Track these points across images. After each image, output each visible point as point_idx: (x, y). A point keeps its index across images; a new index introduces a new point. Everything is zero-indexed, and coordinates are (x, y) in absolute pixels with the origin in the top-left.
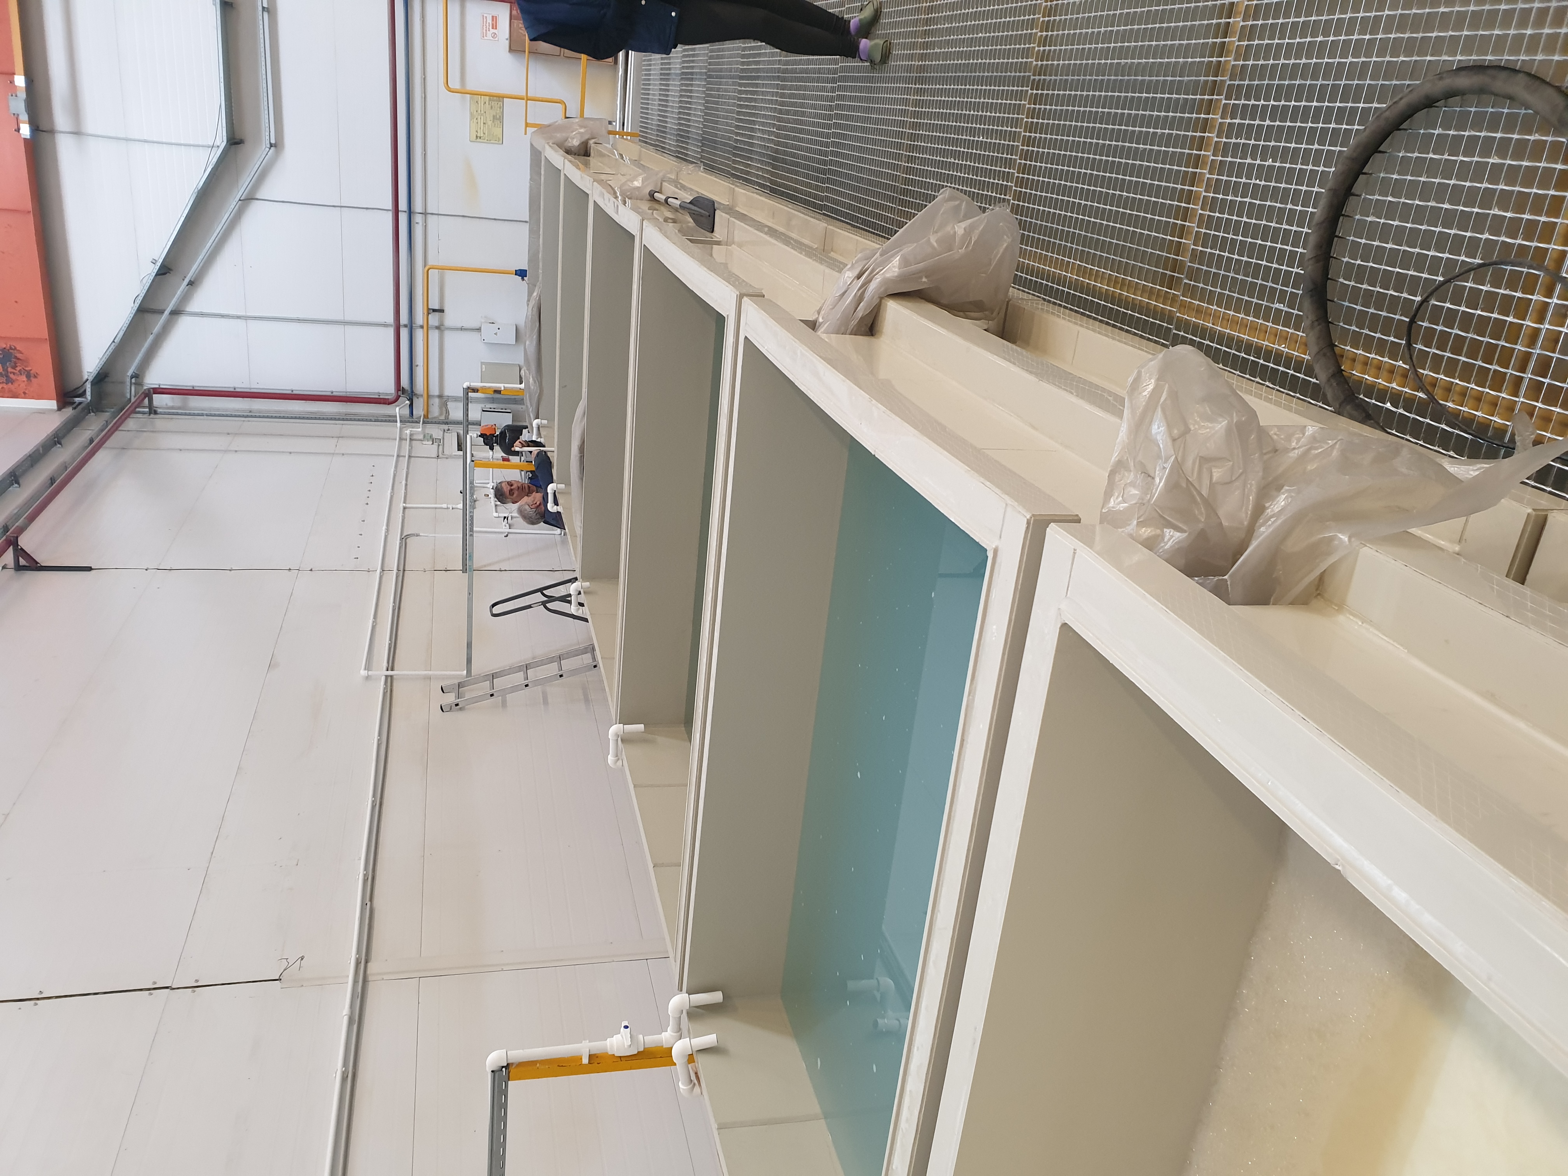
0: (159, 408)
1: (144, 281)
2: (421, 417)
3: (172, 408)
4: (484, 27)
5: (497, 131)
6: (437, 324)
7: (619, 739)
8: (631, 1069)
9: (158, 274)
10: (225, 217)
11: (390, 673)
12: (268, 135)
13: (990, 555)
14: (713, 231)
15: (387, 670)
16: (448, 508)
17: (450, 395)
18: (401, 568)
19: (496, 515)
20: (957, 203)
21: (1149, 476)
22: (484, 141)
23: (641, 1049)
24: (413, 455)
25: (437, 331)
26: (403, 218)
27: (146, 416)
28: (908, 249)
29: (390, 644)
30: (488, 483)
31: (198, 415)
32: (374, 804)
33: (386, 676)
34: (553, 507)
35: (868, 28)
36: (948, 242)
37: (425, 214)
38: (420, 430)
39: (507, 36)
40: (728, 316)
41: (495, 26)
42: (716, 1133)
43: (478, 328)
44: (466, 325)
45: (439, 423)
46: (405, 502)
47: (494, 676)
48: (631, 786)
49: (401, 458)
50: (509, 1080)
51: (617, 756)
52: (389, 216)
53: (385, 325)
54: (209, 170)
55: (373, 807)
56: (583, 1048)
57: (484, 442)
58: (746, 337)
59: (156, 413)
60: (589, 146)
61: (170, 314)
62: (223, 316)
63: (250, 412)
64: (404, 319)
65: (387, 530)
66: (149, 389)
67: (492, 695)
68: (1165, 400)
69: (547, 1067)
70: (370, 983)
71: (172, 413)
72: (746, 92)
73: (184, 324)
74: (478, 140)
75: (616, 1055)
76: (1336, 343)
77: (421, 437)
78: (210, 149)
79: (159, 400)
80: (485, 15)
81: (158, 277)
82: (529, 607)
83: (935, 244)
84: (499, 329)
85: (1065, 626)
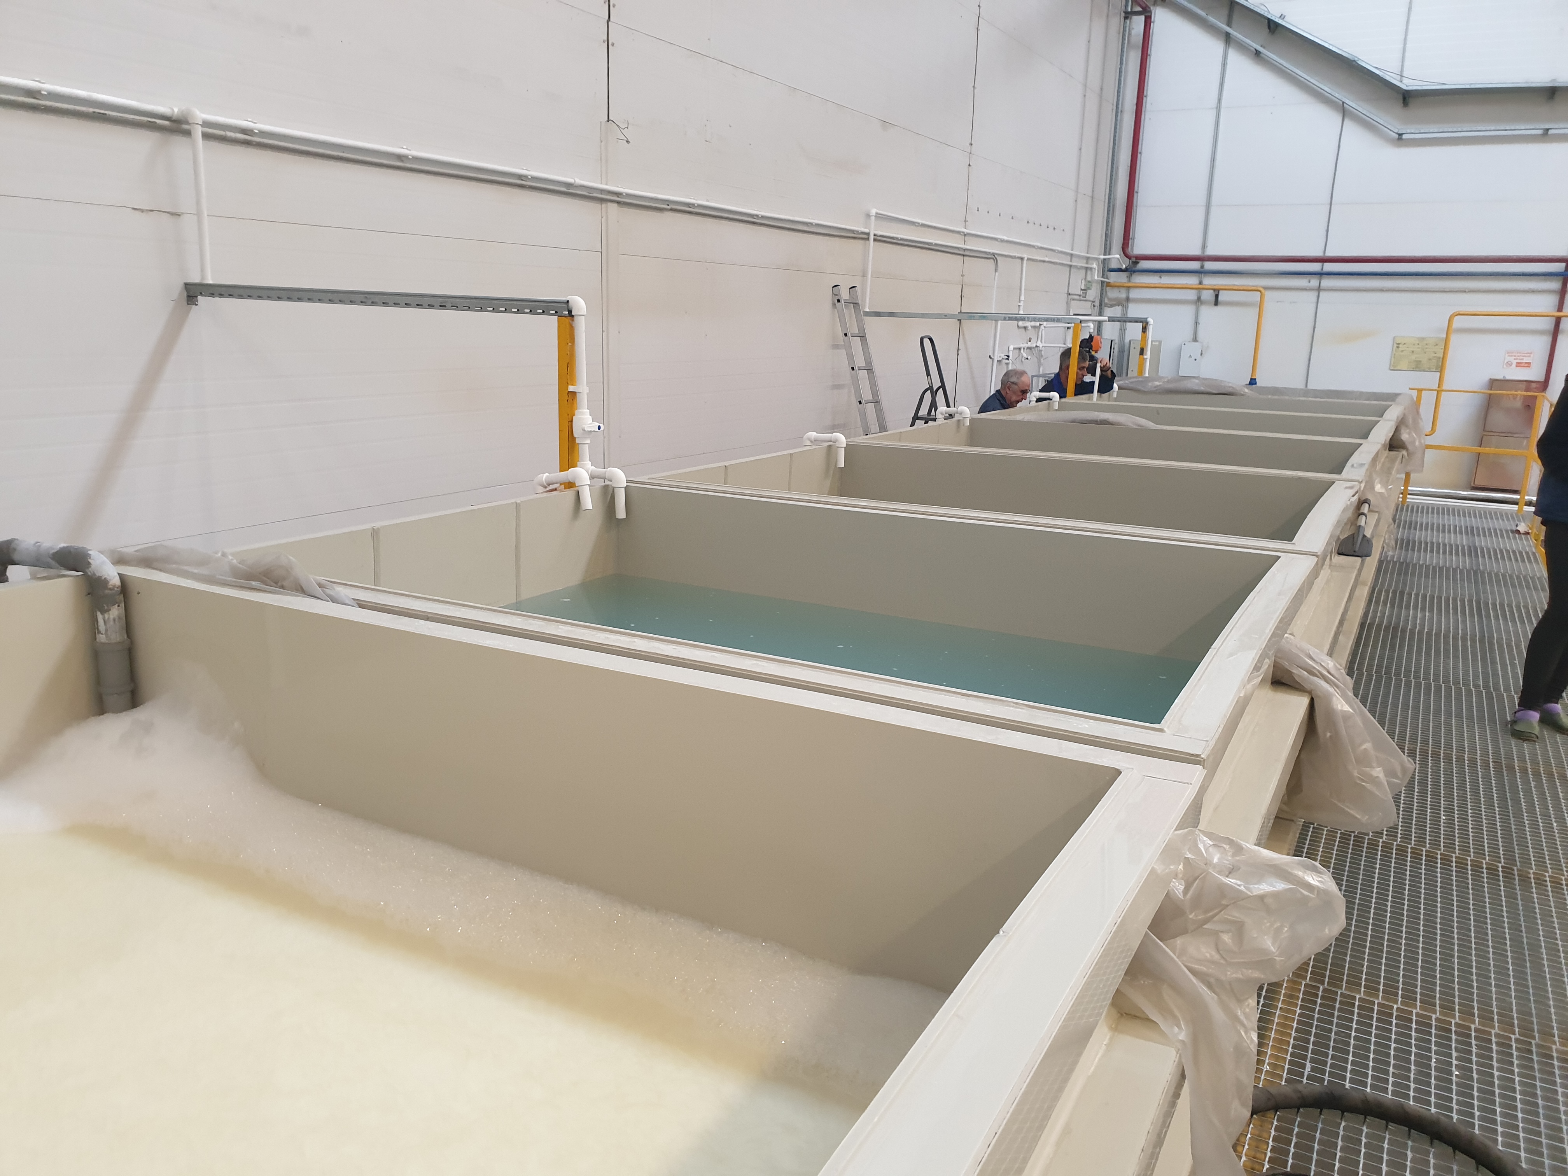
0: (1130, 22)
1: (1263, 7)
2: (1108, 279)
3: (1130, 34)
4: (1519, 354)
5: (1404, 365)
6: (1203, 298)
7: (831, 443)
8: (559, 430)
9: (1270, 21)
10: (1326, 88)
11: (872, 237)
12: (1411, 131)
13: (1156, 726)
14: (1339, 554)
15: (874, 235)
16: (1020, 301)
17: (1129, 309)
18: (966, 253)
19: (1011, 348)
20: (1400, 774)
21: (1230, 873)
22: (1394, 350)
23: (578, 441)
24: (1072, 270)
25: (1196, 298)
26: (1315, 267)
27: (1123, 8)
28: (1359, 721)
29: (897, 239)
30: (1041, 342)
31: (1121, 60)
32: (755, 217)
33: (868, 234)
34: (1035, 397)
35: (1550, 722)
36: (1363, 760)
37: (1319, 289)
38: (1096, 278)
39: (1508, 377)
40: (1294, 544)
41: (1519, 365)
42: (513, 501)
43: (1197, 339)
44: (1201, 328)
45: (1101, 297)
46: (1028, 259)
47: (863, 337)
48: (792, 451)
49: (1069, 258)
50: (558, 316)
51: (815, 441)
52: (1318, 253)
53: (1204, 247)
54: (1377, 72)
55: (752, 216)
56: (582, 387)
57: (1085, 339)
58: (1280, 557)
59: (1126, 18)
60: (1401, 450)
61: (1227, 32)
62: (1222, 85)
63: (1121, 111)
64: (1209, 266)
65: (1002, 241)
66: (1150, 12)
67: (846, 335)
68: (1302, 893)
69: (568, 353)
70: (599, 205)
71: (1125, 34)
72: (1463, 606)
73: (1216, 46)
74: (1395, 345)
75: (574, 417)
76: (1278, 1113)
77: (1089, 278)
78: (1399, 73)
79: (1138, 22)
80: (1532, 355)
81: (1267, 21)
82: (928, 374)
83: (1364, 747)
84: (1195, 360)
85: (1118, 772)
